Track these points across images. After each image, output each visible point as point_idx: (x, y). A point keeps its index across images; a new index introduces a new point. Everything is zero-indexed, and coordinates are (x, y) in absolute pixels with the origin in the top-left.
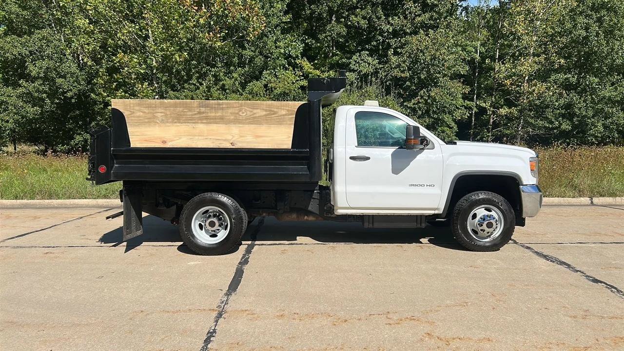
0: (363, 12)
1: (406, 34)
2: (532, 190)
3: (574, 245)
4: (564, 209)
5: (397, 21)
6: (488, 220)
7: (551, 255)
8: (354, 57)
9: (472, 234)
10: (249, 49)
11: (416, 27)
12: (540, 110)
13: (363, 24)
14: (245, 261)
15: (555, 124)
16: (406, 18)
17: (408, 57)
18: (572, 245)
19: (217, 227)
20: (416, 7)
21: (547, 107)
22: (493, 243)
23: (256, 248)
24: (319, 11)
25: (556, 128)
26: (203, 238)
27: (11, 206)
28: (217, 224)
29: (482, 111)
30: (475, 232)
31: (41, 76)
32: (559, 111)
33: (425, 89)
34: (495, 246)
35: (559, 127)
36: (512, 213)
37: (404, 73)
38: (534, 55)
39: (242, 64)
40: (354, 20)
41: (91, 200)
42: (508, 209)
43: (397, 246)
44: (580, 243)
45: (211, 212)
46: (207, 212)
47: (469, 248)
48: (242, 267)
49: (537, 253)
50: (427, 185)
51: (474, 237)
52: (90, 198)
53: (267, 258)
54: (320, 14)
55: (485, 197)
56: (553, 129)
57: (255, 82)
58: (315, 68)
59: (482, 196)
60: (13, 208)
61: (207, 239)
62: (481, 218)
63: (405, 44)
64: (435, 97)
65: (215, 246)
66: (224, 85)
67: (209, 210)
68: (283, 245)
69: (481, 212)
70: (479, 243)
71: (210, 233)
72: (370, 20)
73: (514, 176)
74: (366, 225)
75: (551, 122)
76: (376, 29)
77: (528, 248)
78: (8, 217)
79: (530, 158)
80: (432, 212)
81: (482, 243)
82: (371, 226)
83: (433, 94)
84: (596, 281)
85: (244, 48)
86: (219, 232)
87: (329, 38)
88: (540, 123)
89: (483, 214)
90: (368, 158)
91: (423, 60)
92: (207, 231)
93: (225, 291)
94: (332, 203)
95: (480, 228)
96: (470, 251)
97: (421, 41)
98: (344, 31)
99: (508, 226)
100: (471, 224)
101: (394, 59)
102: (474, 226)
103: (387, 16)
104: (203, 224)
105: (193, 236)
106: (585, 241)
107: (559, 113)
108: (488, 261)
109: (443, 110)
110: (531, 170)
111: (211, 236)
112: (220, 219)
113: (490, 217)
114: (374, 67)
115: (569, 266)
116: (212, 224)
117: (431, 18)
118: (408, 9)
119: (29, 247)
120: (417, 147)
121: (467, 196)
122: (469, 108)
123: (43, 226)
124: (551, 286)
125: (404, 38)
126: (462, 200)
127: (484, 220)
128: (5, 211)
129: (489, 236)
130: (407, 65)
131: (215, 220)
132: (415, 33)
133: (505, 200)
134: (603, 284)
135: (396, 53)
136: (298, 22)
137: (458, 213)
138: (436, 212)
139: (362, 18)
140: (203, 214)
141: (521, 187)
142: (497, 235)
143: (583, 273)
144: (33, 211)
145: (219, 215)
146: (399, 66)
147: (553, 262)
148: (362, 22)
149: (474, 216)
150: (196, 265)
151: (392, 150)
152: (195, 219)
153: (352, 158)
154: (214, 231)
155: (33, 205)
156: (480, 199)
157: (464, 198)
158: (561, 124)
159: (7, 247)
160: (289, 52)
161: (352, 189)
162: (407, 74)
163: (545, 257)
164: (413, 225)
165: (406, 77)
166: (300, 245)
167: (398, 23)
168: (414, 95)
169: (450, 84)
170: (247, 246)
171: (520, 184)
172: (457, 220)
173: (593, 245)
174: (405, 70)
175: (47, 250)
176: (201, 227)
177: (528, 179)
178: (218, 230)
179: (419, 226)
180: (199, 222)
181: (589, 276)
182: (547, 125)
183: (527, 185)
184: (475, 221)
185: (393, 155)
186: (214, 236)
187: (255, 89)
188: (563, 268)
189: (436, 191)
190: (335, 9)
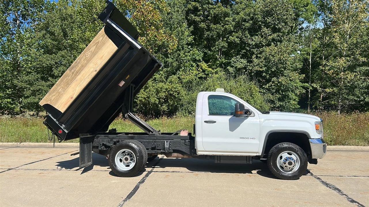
0: (237, 34)
1: (263, 46)
2: (317, 142)
3: (350, 177)
4: (356, 153)
5: (257, 39)
6: (289, 160)
7: (331, 183)
8: (233, 59)
9: (280, 169)
10: (171, 57)
11: (270, 41)
12: (351, 89)
13: (237, 41)
14: (143, 181)
15: (361, 98)
16: (262, 37)
17: (264, 59)
18: (349, 177)
19: (129, 161)
20: (268, 30)
21: (356, 87)
22: (293, 175)
23: (153, 173)
24: (211, 34)
25: (362, 101)
26: (121, 167)
27: (34, 146)
28: (129, 159)
29: (315, 90)
30: (282, 168)
31: (59, 75)
32: (363, 90)
33: (275, 77)
34: (295, 177)
35: (364, 100)
36: (304, 156)
37: (262, 68)
38: (346, 56)
39: (166, 66)
40: (232, 39)
41: (75, 143)
42: (302, 153)
43: (236, 175)
44: (354, 176)
45: (127, 152)
46: (124, 152)
47: (279, 178)
48: (139, 184)
49: (323, 182)
50: (251, 138)
51: (282, 170)
52: (75, 142)
53: (156, 180)
54: (212, 36)
55: (287, 146)
56: (360, 101)
57: (173, 76)
58: (209, 67)
59: (285, 145)
60: (35, 147)
61: (124, 168)
62: (285, 159)
63: (262, 52)
64: (282, 82)
65: (127, 172)
66: (155, 78)
67: (125, 151)
68: (168, 172)
69: (285, 155)
70: (284, 174)
71: (126, 164)
72: (241, 39)
73: (305, 133)
74: (216, 162)
75: (359, 97)
76: (245, 44)
77: (319, 178)
78: (30, 152)
79: (315, 122)
80: (255, 155)
81: (286, 174)
82: (219, 162)
83: (280, 80)
84: (353, 201)
85: (168, 57)
86: (131, 164)
87: (217, 49)
88: (351, 97)
89: (286, 157)
90: (215, 122)
91: (273, 61)
92: (124, 163)
93: (124, 199)
94: (195, 148)
95: (284, 165)
96: (280, 179)
97: (272, 50)
98: (226, 45)
99: (303, 164)
100: (279, 162)
101: (255, 60)
102: (281, 164)
103: (252, 36)
104: (122, 159)
105: (115, 166)
106: (359, 175)
107: (363, 91)
108: (288, 186)
109: (287, 90)
110: (316, 130)
111: (126, 166)
112: (131, 156)
113: (290, 159)
114: (244, 65)
115: (339, 191)
116: (126, 159)
117: (278, 36)
118: (264, 32)
119: (33, 170)
120: (243, 115)
121: (276, 145)
122: (306, 88)
123: (45, 158)
124: (322, 204)
125: (261, 48)
126: (273, 148)
127: (287, 160)
128: (30, 149)
129: (291, 170)
130: (263, 64)
131: (128, 157)
132: (269, 45)
133: (300, 148)
134: (356, 204)
135: (257, 57)
136: (201, 41)
137: (271, 156)
138: (257, 154)
139: (236, 37)
140: (122, 153)
141: (310, 140)
142: (296, 170)
143: (347, 196)
144: (44, 149)
145: (131, 154)
146: (258, 64)
147: (331, 188)
148: (236, 39)
149: (281, 158)
150: (115, 182)
151: (230, 117)
152: (117, 156)
153: (205, 122)
154: (128, 163)
155: (45, 145)
156: (284, 147)
157: (275, 146)
158: (365, 98)
159: (22, 169)
160: (195, 57)
161: (206, 140)
162: (264, 69)
163: (327, 185)
164: (244, 162)
165: (263, 71)
166: (178, 173)
167: (258, 40)
168: (268, 81)
169: (291, 74)
170: (148, 172)
171: (309, 138)
172: (270, 160)
173: (363, 178)
174: (262, 67)
175: (41, 171)
176: (121, 160)
177: (314, 135)
178: (130, 162)
179: (248, 162)
180: (120, 158)
181: (349, 198)
182: (356, 99)
183: (314, 139)
184: (281, 161)
185: (230, 120)
186: (128, 166)
187: (173, 80)
188: (335, 192)
189: (256, 141)
190: (221, 33)
